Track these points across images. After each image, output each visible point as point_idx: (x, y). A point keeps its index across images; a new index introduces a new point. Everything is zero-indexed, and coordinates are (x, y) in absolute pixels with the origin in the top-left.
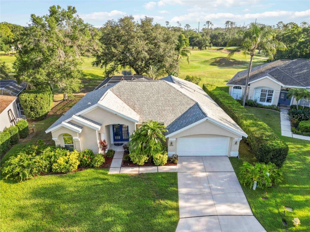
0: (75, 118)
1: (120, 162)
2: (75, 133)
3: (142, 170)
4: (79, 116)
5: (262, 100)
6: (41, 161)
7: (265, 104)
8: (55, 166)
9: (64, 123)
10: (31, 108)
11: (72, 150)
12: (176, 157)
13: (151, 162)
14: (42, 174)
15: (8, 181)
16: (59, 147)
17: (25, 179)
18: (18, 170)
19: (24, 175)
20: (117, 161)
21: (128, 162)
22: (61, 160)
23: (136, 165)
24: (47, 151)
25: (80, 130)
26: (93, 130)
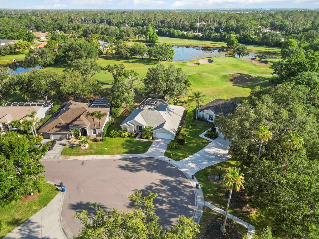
0: (128, 123)
1: (139, 137)
2: (127, 127)
3: (144, 140)
4: (129, 122)
5: (209, 119)
6: (118, 133)
7: (210, 121)
8: (122, 135)
9: (125, 124)
10: (115, 113)
11: (126, 131)
12: (155, 138)
13: (147, 138)
14: (118, 137)
15: (110, 137)
16: (123, 130)
17: (114, 138)
18: (113, 135)
19: (114, 136)
20: (138, 136)
21: (141, 137)
22: (123, 134)
23: (143, 138)
24: (120, 131)
25: (129, 126)
26: (132, 127)
